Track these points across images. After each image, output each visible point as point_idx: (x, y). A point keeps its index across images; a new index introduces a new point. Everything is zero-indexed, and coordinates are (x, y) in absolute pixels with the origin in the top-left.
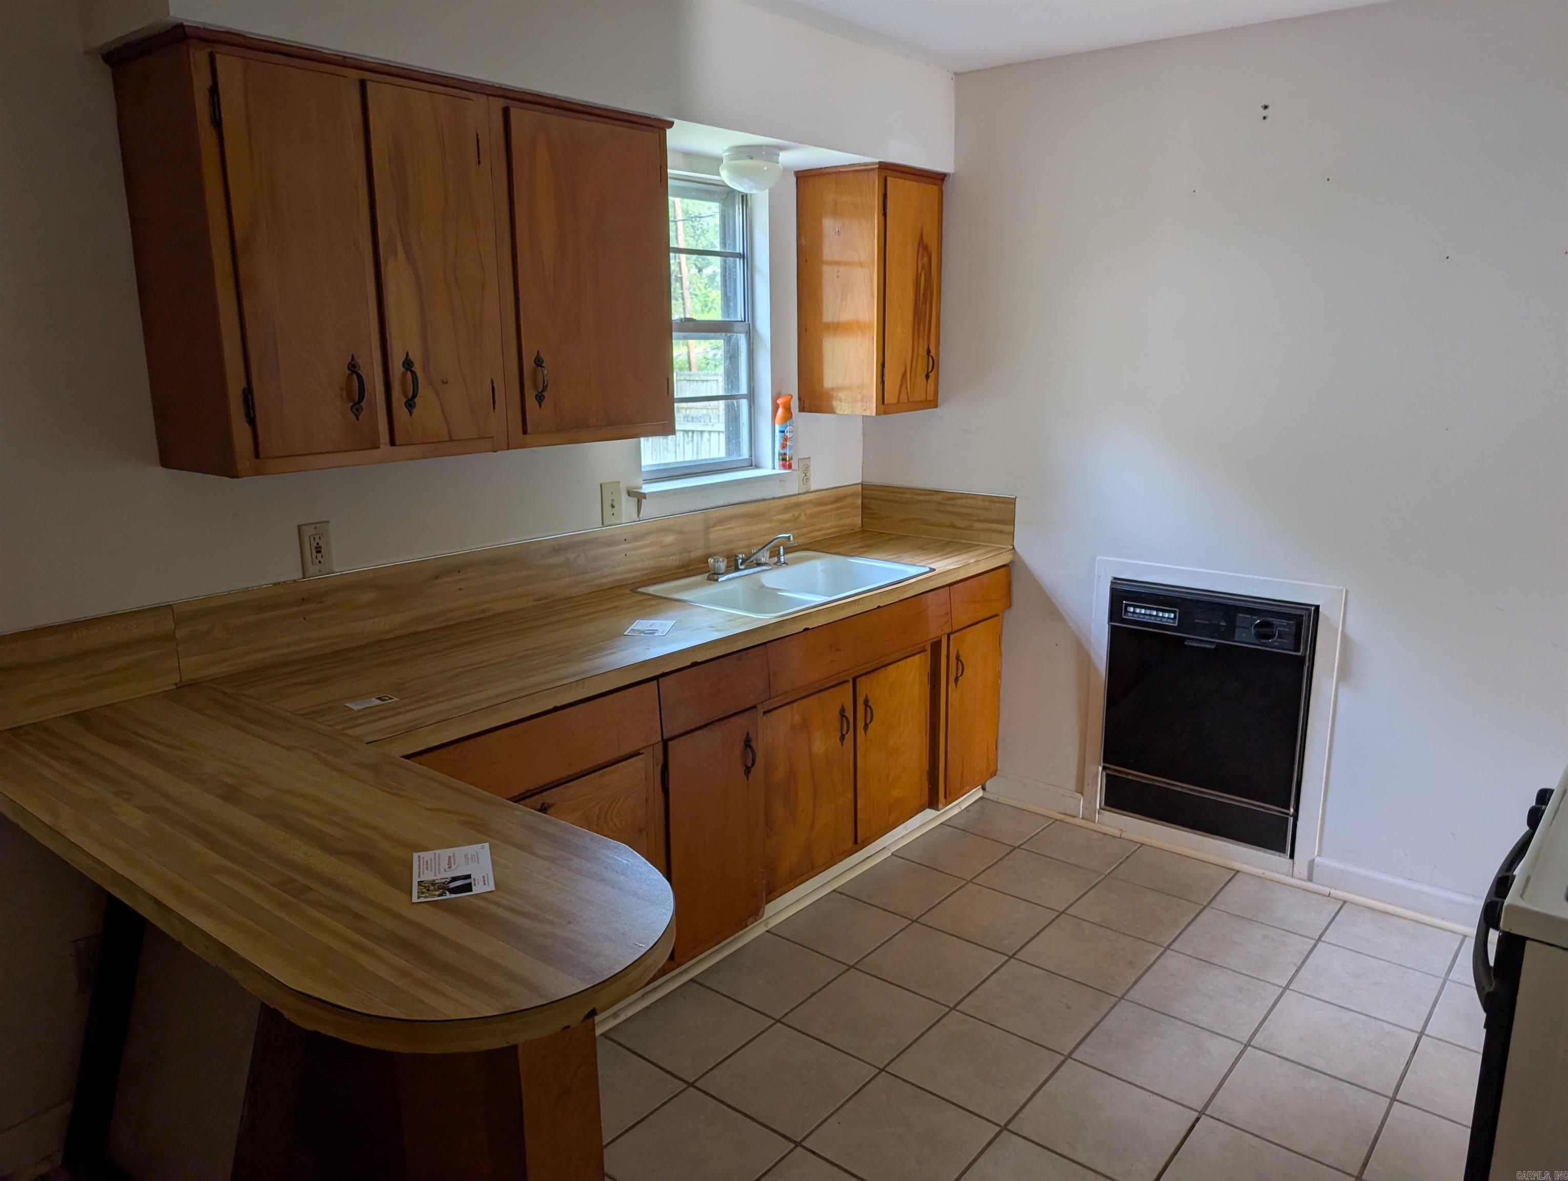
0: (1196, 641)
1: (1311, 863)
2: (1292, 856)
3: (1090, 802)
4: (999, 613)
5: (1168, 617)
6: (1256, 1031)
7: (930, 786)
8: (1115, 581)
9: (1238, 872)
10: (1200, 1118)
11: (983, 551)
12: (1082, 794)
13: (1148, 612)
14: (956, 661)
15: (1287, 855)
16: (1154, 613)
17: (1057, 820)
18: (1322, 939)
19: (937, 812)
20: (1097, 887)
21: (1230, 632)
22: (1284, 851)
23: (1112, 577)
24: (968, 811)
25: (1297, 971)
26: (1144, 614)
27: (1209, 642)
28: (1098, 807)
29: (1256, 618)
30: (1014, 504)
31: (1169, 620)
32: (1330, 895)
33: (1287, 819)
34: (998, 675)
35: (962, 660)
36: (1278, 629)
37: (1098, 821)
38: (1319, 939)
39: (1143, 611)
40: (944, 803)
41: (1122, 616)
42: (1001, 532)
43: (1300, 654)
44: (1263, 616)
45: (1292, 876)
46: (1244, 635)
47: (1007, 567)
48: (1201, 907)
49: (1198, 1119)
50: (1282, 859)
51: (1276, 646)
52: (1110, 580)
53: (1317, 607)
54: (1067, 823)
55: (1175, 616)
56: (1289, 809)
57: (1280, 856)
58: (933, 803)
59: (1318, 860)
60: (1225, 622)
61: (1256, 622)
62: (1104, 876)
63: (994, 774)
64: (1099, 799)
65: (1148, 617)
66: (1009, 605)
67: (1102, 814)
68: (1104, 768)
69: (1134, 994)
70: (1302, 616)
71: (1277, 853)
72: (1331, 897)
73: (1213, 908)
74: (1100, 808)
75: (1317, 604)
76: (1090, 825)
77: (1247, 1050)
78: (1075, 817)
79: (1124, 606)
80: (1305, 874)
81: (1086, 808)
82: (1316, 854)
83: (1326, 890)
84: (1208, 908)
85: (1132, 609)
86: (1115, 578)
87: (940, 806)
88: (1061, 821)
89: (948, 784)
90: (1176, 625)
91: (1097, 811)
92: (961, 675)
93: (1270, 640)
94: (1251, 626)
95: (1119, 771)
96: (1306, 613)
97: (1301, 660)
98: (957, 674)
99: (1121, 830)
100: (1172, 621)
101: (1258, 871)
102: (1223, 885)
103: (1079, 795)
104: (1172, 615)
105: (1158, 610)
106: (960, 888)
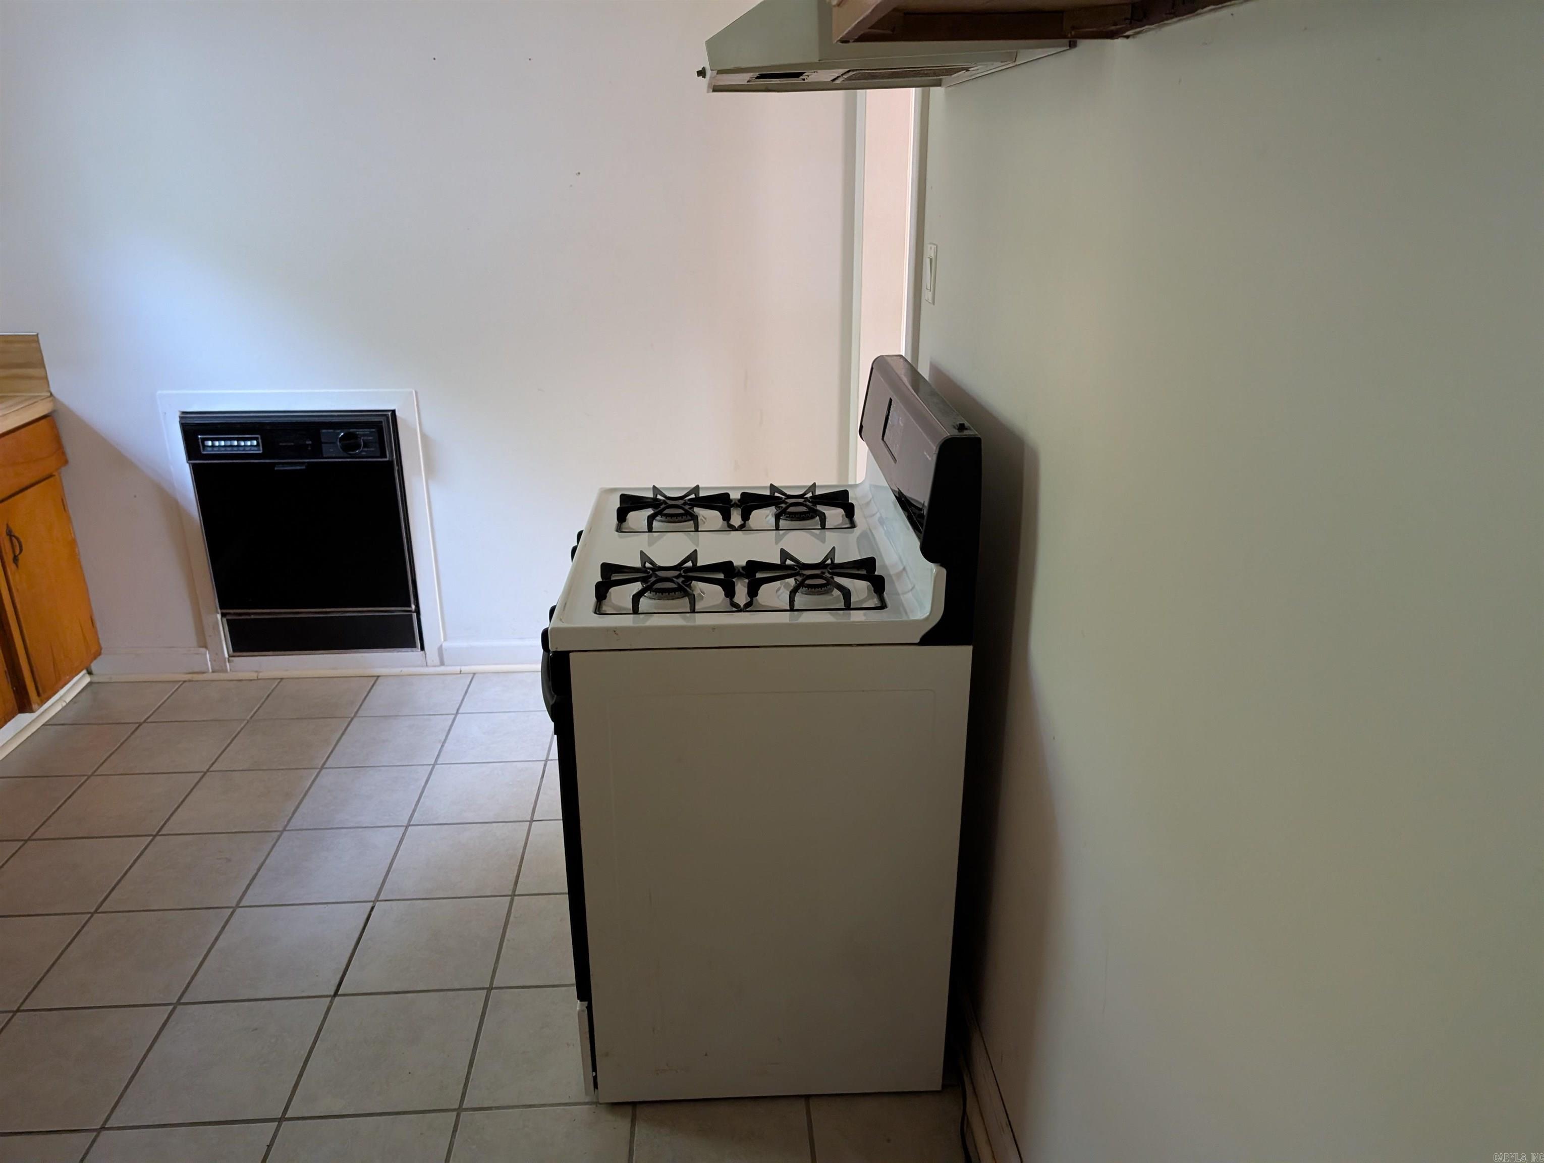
0: (285, 465)
1: (440, 649)
2: (422, 648)
3: (217, 653)
4: (54, 474)
5: (251, 444)
6: (414, 811)
7: (15, 689)
8: (184, 416)
9: (378, 677)
10: (374, 906)
11: (11, 402)
12: (206, 647)
13: (229, 443)
14: (8, 537)
15: (418, 649)
16: (235, 443)
17: (185, 682)
18: (460, 712)
19: (32, 714)
20: (240, 735)
21: (317, 451)
22: (414, 645)
23: (180, 411)
24: (75, 703)
25: (442, 746)
26: (225, 446)
27: (298, 464)
28: (226, 655)
29: (339, 431)
30: (38, 341)
31: (253, 448)
32: (462, 672)
33: (411, 616)
34: (73, 544)
35: (16, 534)
36: (362, 438)
37: (230, 670)
38: (457, 713)
39: (223, 443)
40: (39, 702)
41: (200, 451)
42: (30, 378)
43: (387, 459)
44: (346, 429)
45: (427, 666)
46: (332, 450)
47: (48, 418)
48: (350, 719)
49: (373, 908)
50: (415, 653)
51: (365, 455)
52: (178, 414)
53: (393, 412)
54: (197, 681)
55: (258, 443)
56: (410, 606)
57: (413, 651)
58: (24, 706)
59: (445, 645)
60: (310, 440)
61: (340, 436)
62: (246, 721)
63: (98, 654)
64: (225, 648)
65: (229, 449)
66: (64, 460)
67: (233, 661)
68: (223, 615)
69: (296, 822)
70: (381, 422)
71: (409, 649)
72: (463, 674)
73: (360, 717)
74: (229, 656)
75: (392, 408)
76: (222, 676)
77: (409, 830)
78: (204, 673)
79: (200, 441)
80: (437, 661)
81: (215, 661)
82: (442, 640)
83: (457, 669)
84: (355, 720)
85: (210, 443)
86: (184, 413)
87: (35, 706)
88: (190, 681)
89: (37, 679)
90: (261, 452)
91: (227, 660)
92: (21, 552)
93: (357, 451)
94: (337, 441)
95: (240, 614)
96: (384, 419)
97: (390, 463)
98: (14, 552)
99: (256, 672)
100: (256, 449)
101: (396, 671)
102: (366, 693)
103: (203, 650)
104: (255, 443)
105: (238, 439)
106: (80, 786)
